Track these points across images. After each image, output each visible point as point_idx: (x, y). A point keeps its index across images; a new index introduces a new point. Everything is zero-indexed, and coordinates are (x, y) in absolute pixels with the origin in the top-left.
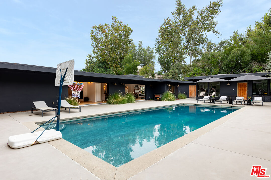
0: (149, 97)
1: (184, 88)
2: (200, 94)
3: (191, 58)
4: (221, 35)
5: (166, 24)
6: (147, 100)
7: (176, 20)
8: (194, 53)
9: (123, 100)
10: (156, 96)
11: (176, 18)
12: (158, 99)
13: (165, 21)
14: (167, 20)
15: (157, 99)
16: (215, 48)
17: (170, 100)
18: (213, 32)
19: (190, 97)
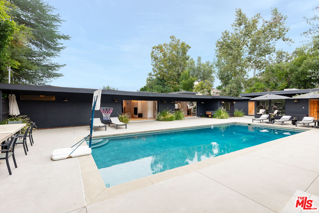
0: (201, 114)
1: (242, 104)
2: (259, 112)
3: (255, 70)
4: (293, 42)
5: (224, 37)
6: (199, 117)
7: (236, 31)
8: (258, 65)
9: (172, 118)
10: (208, 113)
11: (236, 29)
12: (210, 116)
13: (223, 34)
14: (225, 32)
15: (208, 116)
16: (288, 57)
17: (222, 118)
18: (282, 40)
19: (250, 114)
